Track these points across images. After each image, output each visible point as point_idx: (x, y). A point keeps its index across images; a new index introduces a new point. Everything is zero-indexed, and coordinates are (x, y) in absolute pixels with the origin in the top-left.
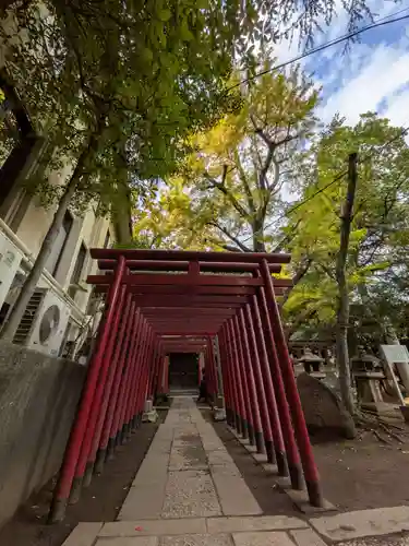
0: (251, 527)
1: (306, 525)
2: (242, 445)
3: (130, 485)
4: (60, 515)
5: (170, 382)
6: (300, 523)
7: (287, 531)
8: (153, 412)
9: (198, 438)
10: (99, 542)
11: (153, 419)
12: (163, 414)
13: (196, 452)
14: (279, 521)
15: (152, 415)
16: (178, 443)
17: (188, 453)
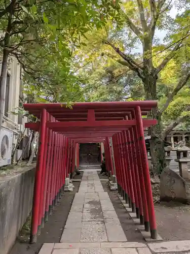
0: (121, 246)
1: (146, 246)
2: (125, 207)
3: (64, 228)
4: (35, 240)
5: (80, 161)
6: (143, 245)
7: (136, 248)
8: (71, 185)
9: (99, 203)
10: (54, 251)
11: (71, 189)
12: (77, 185)
13: (97, 211)
14: (134, 244)
15: (70, 187)
16: (87, 206)
17: (93, 211)
